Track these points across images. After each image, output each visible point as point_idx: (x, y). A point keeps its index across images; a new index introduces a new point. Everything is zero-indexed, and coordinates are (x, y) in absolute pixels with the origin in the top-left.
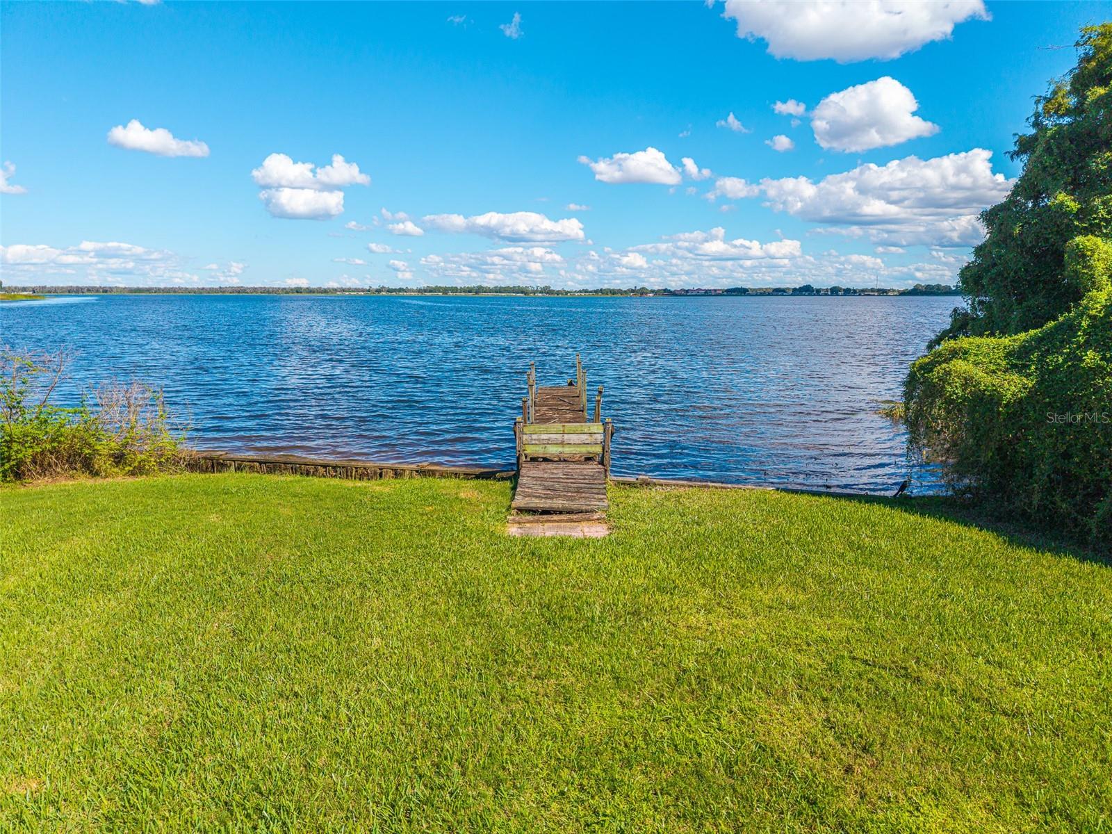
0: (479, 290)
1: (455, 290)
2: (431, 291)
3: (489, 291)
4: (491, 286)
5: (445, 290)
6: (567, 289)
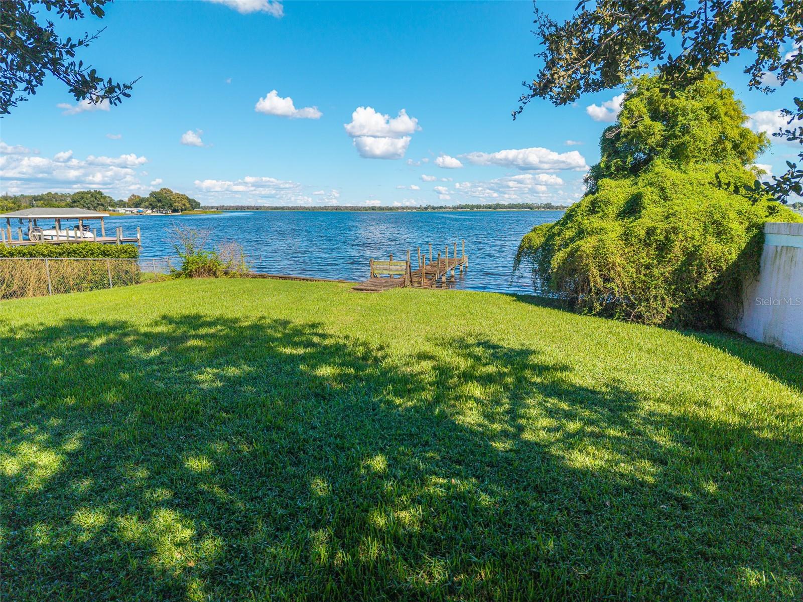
0: (497, 206)
1: (479, 207)
2: (462, 208)
3: (504, 207)
4: (506, 203)
5: (472, 207)
6: (564, 205)
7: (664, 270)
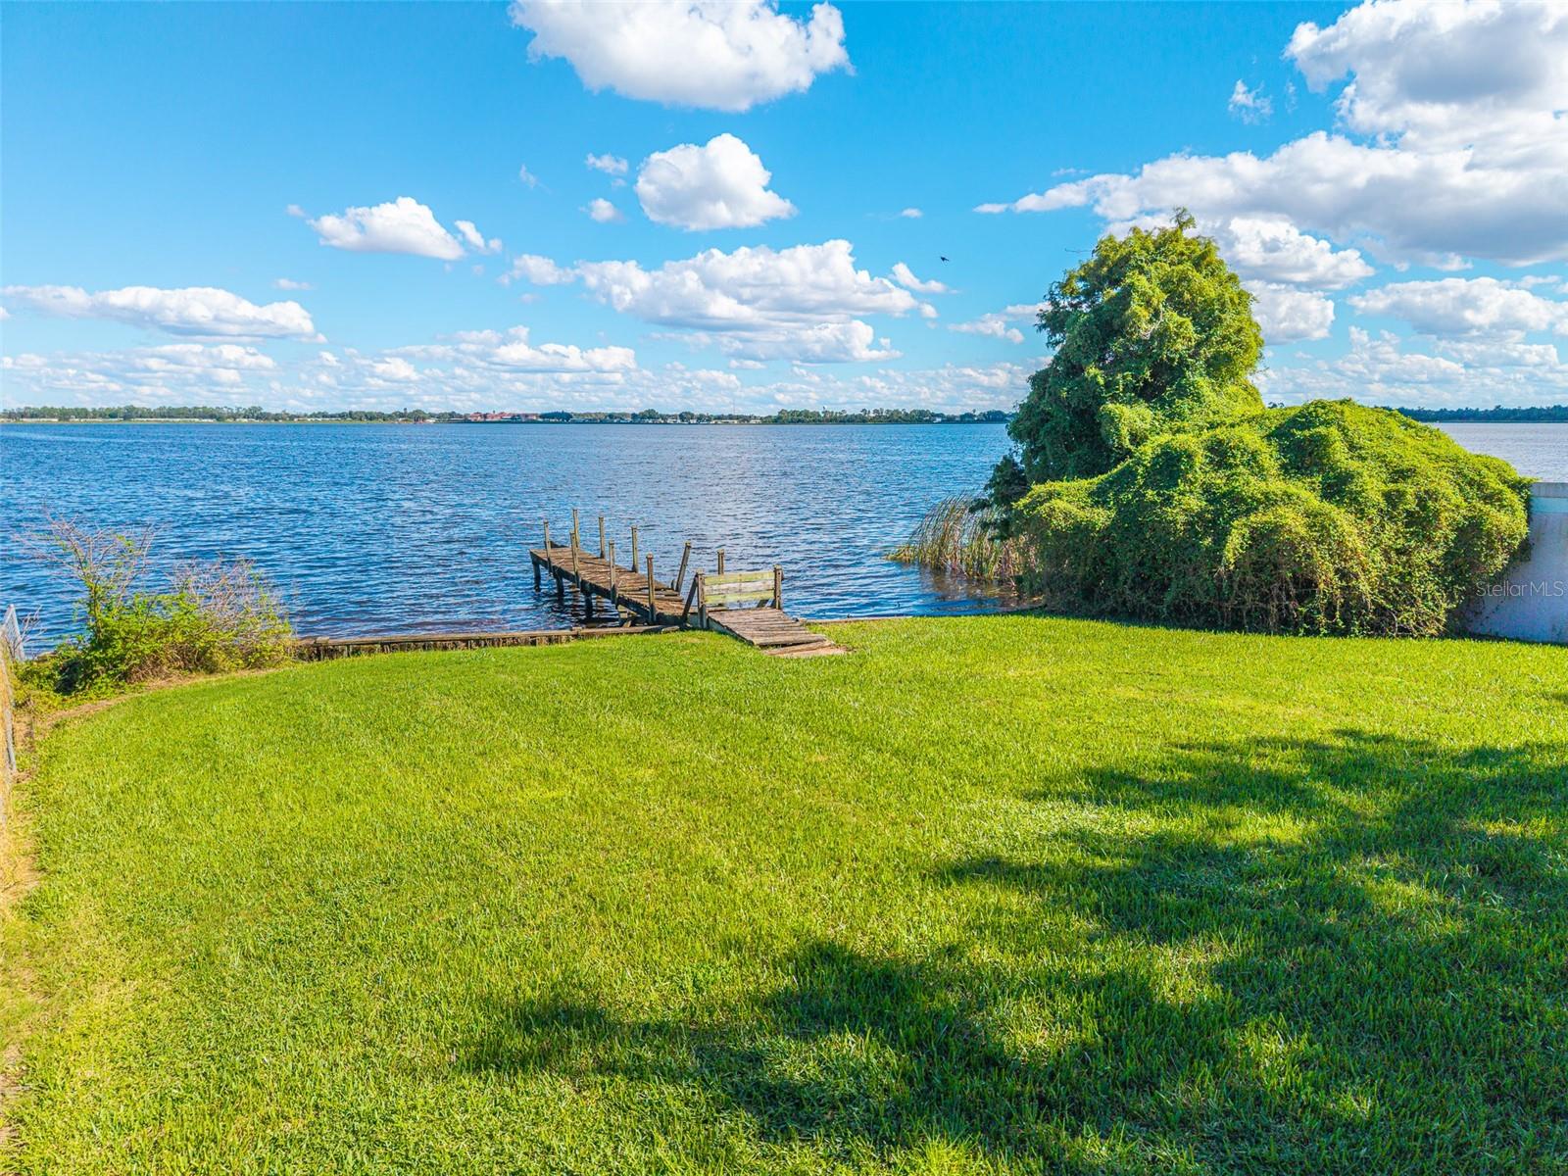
0: (129, 413)
1: (82, 413)
2: (32, 416)
3: (151, 414)
4: (153, 407)
5: (64, 415)
6: (291, 412)
7: (1427, 555)
